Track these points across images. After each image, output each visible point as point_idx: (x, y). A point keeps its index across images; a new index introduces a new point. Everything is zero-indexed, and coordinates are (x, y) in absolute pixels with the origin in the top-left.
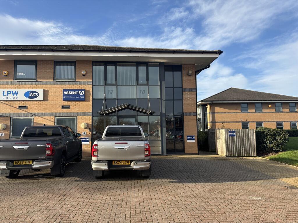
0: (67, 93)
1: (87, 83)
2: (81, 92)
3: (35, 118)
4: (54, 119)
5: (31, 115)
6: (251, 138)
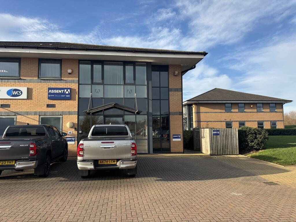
0: (53, 91)
1: (73, 82)
2: (67, 90)
3: (19, 117)
4: (38, 118)
5: (14, 114)
6: (234, 137)
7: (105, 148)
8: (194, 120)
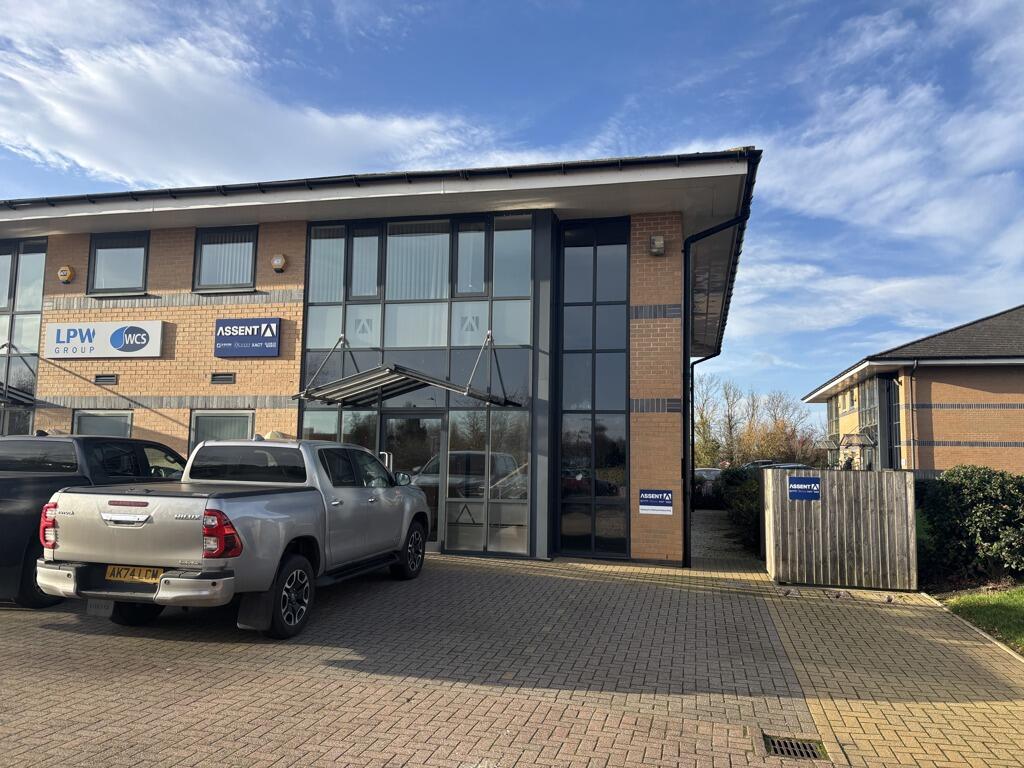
1: (287, 297)
2: (269, 326)
3: (138, 412)
4: (188, 416)
5: (125, 403)
7: (117, 522)
8: (903, 438)
